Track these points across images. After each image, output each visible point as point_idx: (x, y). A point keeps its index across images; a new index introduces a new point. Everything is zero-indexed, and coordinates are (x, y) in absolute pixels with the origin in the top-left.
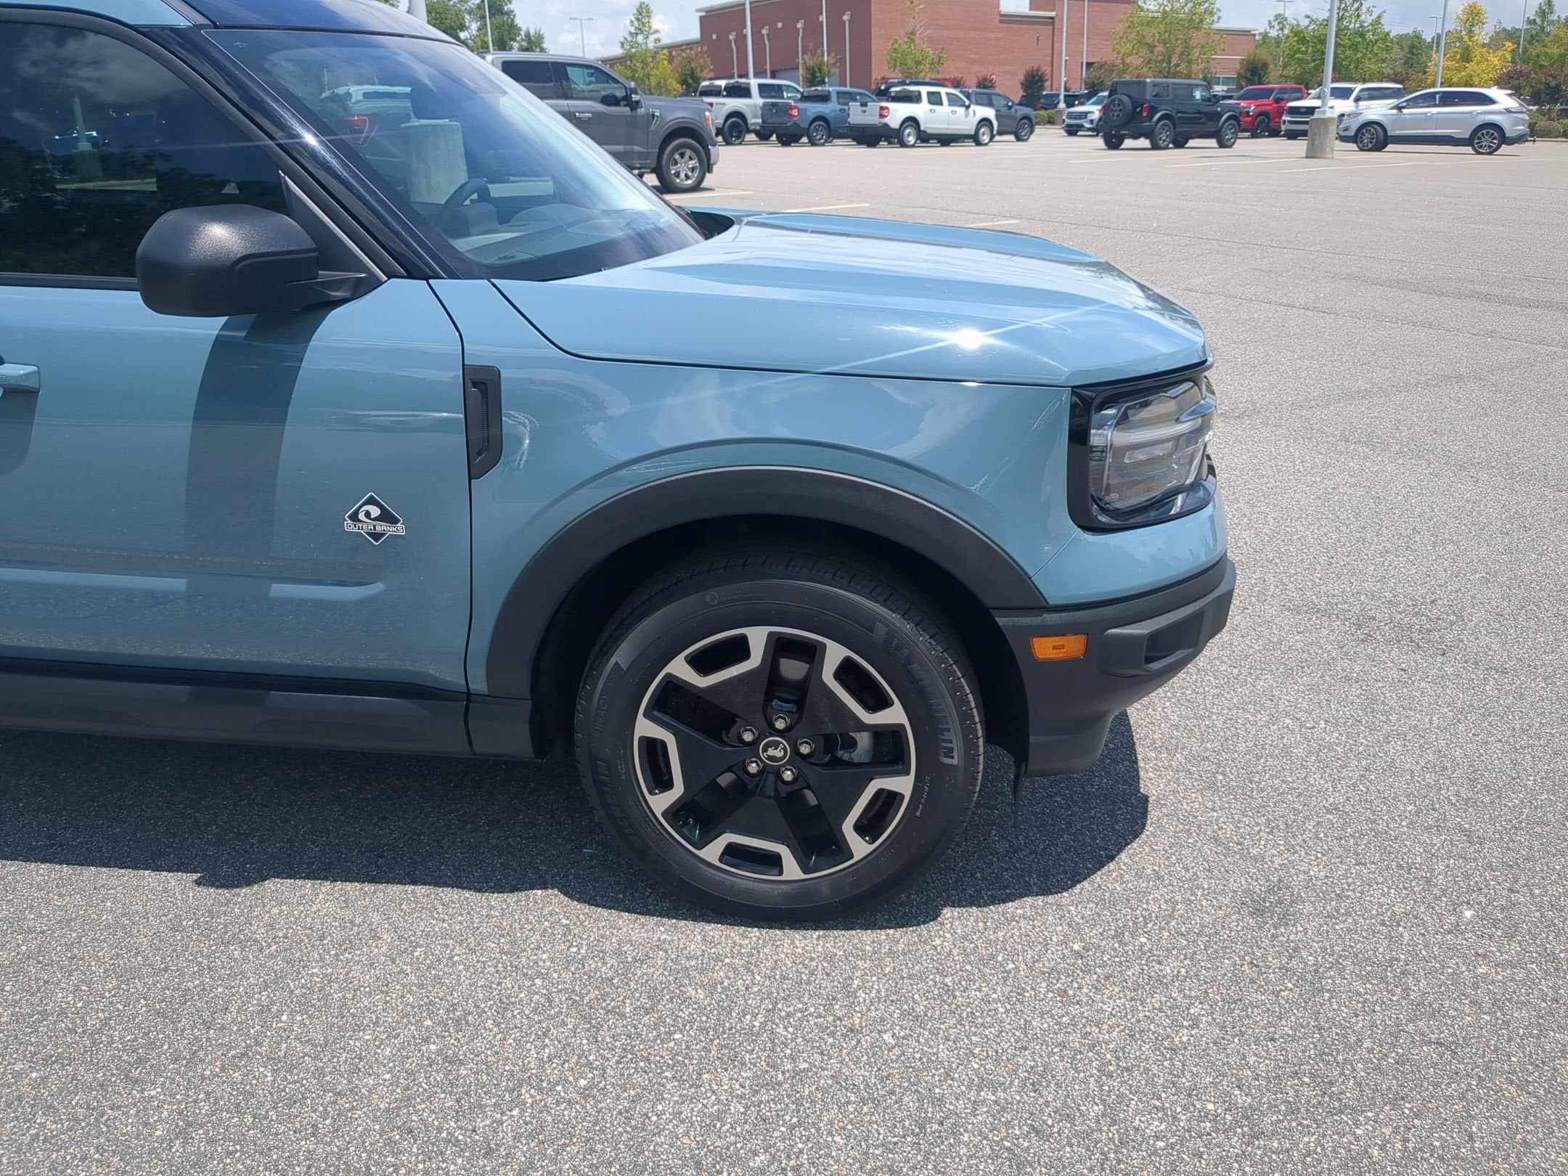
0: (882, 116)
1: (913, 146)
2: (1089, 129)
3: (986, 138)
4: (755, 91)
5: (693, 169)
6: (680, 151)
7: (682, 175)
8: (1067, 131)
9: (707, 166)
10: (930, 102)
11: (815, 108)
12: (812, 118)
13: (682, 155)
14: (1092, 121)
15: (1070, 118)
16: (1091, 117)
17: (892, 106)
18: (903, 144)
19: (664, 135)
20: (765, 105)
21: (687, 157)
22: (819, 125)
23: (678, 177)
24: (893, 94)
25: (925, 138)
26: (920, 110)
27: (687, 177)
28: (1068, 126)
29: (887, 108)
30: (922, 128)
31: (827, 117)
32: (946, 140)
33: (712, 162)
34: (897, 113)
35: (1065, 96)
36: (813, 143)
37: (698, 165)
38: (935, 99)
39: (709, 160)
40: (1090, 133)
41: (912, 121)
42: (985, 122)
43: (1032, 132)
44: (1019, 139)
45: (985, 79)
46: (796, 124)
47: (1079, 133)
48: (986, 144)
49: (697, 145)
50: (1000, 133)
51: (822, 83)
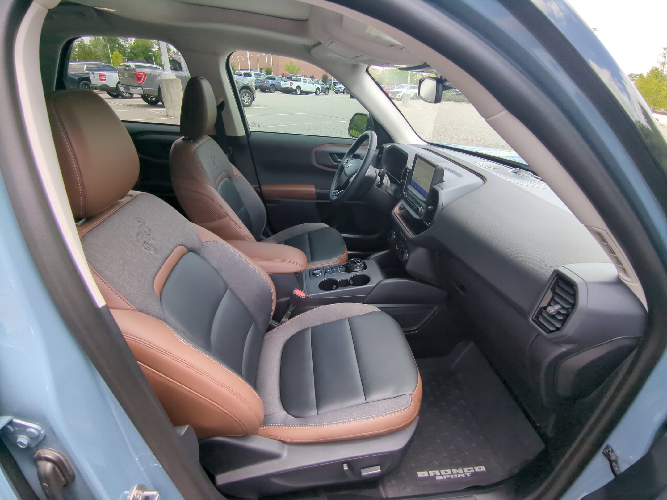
0: (291, 85)
1: (299, 94)
2: (341, 92)
3: (318, 93)
4: (253, 75)
5: (249, 99)
6: (245, 93)
7: (246, 101)
8: (335, 92)
9: (253, 98)
10: (304, 82)
11: (271, 82)
12: (270, 85)
13: (245, 95)
14: (342, 90)
15: (336, 89)
16: (341, 88)
17: (293, 82)
18: (297, 94)
19: (240, 88)
20: (256, 79)
21: (247, 95)
22: (273, 87)
23: (245, 102)
24: (293, 79)
25: (302, 92)
26: (301, 84)
27: (247, 102)
28: (336, 91)
29: (292, 83)
30: (302, 89)
31: (275, 84)
32: (307, 93)
33: (254, 97)
34: (295, 85)
35: (333, 82)
36: (271, 92)
37: (250, 98)
38: (305, 81)
39: (253, 97)
40: (341, 93)
41: (299, 87)
42: (318, 88)
43: (329, 92)
44: (325, 94)
45: (312, 76)
46: (266, 86)
47: (339, 93)
48: (318, 95)
49: (250, 92)
50: (321, 92)
51: (270, 74)
